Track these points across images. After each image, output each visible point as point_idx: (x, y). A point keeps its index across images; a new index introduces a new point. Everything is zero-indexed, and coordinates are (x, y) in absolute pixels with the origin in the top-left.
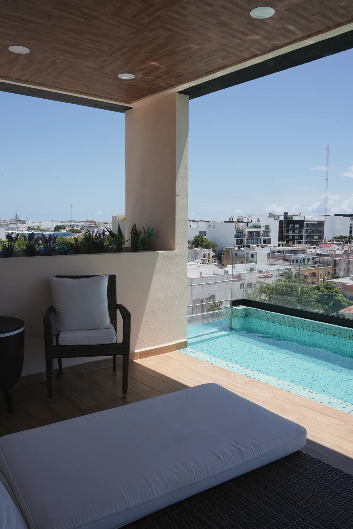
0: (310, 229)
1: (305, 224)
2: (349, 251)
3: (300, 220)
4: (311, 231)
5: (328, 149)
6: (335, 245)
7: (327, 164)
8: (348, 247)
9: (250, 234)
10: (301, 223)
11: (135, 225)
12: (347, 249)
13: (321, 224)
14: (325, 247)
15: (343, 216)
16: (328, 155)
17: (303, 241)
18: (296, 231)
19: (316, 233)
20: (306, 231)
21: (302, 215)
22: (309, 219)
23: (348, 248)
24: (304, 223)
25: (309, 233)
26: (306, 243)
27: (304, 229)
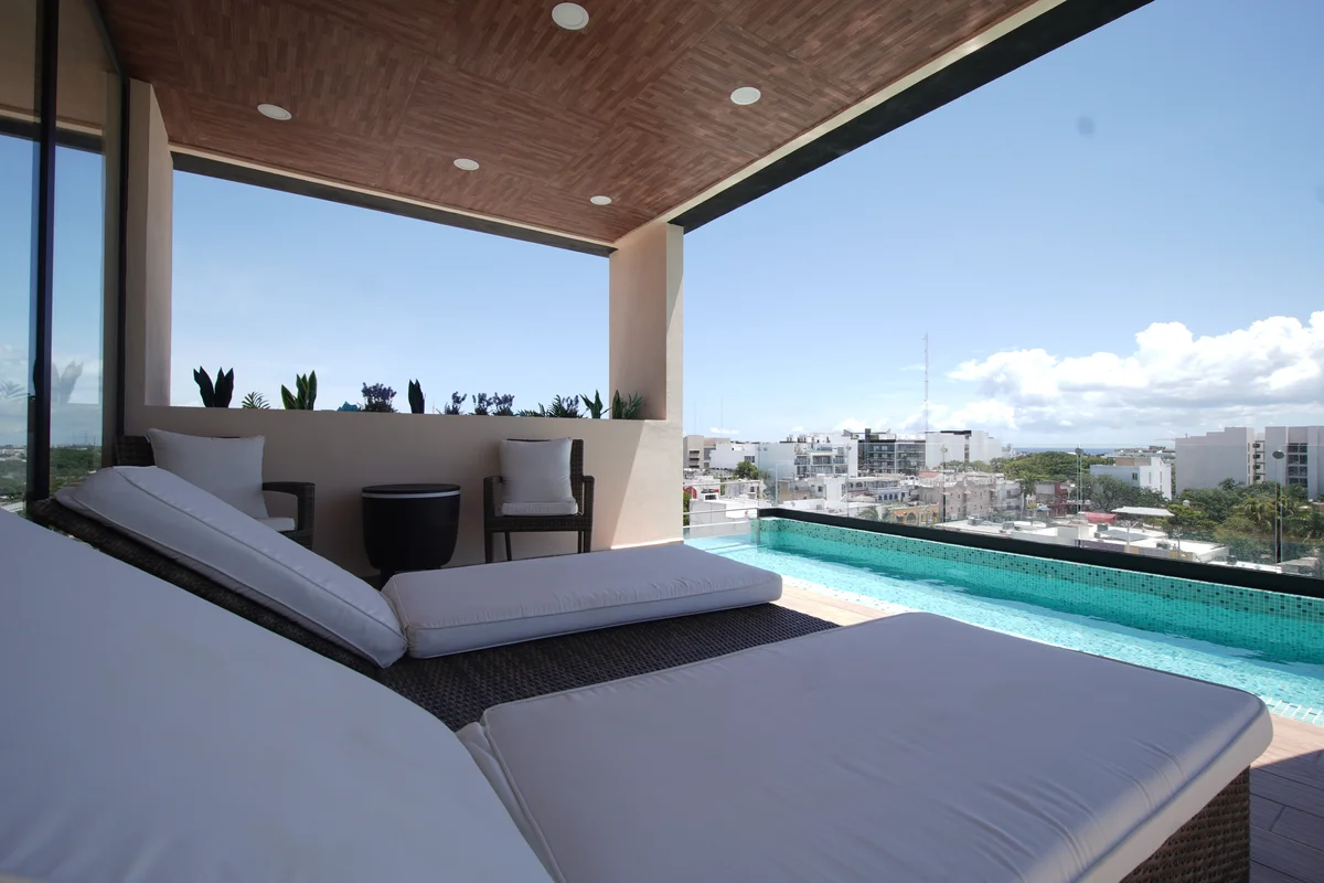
0: (904, 452)
1: (897, 445)
2: (965, 482)
3: (889, 439)
4: (905, 454)
5: (926, 339)
7: (927, 361)
8: (963, 477)
9: (816, 457)
10: (890, 444)
11: (617, 393)
12: (960, 479)
13: (920, 444)
14: (928, 477)
15: (953, 434)
16: (927, 348)
17: (894, 469)
18: (883, 455)
19: (913, 458)
20: (898, 455)
21: (892, 431)
22: (902, 438)
23: (963, 479)
24: (896, 443)
25: (903, 458)
26: (900, 471)
27: (895, 452)
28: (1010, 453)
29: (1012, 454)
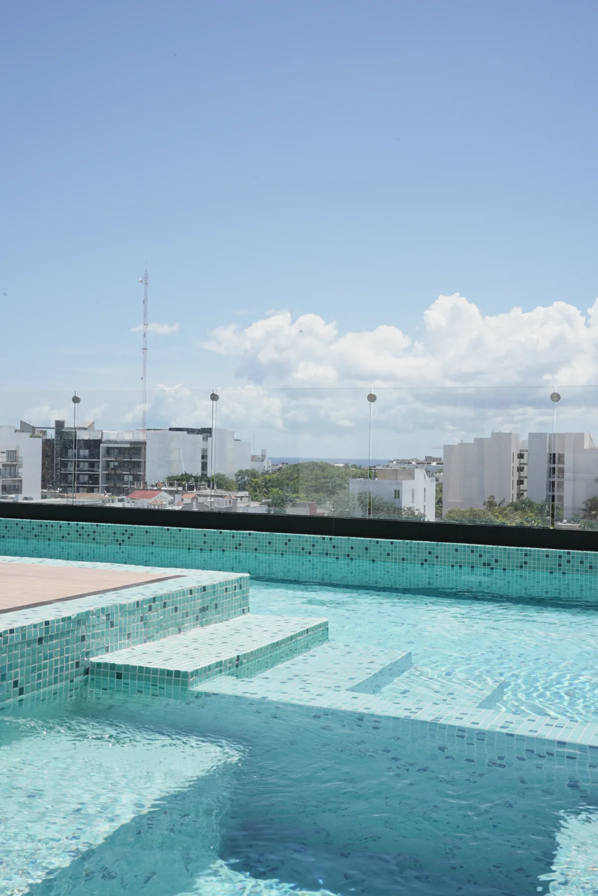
0: (114, 459)
1: (103, 447)
2: (194, 504)
3: (91, 438)
4: (116, 464)
5: (145, 282)
6: (163, 492)
8: (194, 495)
10: (93, 445)
12: (188, 500)
13: (137, 448)
14: (142, 497)
15: (186, 432)
16: (146, 294)
17: (99, 487)
18: (82, 464)
19: (128, 469)
20: (105, 465)
21: (96, 427)
22: (112, 438)
23: (193, 499)
24: (102, 445)
25: (112, 469)
26: (108, 490)
27: (102, 460)
28: (265, 463)
29: (267, 465)
